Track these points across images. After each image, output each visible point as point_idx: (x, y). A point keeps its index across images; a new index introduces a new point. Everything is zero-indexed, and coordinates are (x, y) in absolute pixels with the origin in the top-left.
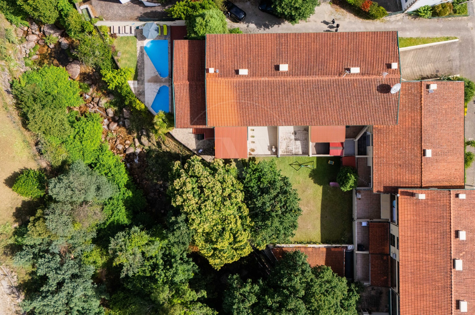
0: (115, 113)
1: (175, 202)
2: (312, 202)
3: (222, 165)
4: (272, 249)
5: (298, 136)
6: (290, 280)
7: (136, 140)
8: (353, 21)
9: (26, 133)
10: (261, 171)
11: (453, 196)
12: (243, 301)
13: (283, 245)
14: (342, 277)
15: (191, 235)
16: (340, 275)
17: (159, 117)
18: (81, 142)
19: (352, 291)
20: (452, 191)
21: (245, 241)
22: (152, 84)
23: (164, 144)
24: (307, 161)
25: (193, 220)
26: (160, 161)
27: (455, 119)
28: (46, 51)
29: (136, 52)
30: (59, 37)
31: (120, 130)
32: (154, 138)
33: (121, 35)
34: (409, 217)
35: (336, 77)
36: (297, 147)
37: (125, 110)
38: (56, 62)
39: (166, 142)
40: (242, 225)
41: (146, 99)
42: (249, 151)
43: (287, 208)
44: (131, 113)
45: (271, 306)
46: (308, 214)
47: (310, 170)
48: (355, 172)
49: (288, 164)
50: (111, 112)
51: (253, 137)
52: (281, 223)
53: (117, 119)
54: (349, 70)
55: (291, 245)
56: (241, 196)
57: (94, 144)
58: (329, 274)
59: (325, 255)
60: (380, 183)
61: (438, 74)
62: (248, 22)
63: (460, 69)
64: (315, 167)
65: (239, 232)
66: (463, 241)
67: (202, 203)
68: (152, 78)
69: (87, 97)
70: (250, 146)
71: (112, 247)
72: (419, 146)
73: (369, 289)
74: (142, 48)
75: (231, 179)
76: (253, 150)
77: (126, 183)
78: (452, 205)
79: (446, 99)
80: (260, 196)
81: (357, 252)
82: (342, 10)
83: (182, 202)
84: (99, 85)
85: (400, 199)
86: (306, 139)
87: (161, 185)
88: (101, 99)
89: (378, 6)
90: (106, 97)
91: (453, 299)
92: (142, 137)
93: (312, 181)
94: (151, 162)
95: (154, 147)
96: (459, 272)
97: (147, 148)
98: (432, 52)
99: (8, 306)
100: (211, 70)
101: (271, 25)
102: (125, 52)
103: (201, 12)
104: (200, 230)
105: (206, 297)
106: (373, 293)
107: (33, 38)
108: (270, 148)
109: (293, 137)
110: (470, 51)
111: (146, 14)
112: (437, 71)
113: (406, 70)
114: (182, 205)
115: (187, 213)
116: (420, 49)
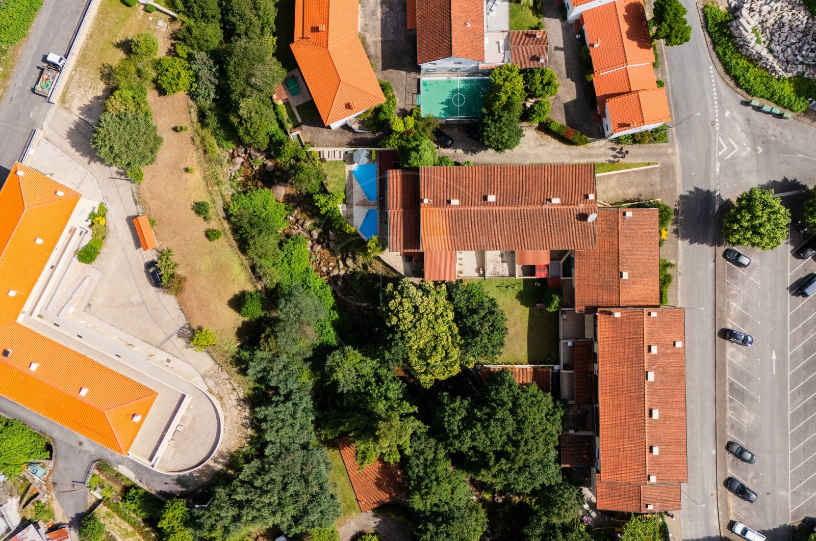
0: (320, 235)
1: (390, 322)
2: (519, 323)
3: (433, 287)
4: (480, 370)
5: (505, 258)
6: (498, 393)
7: (340, 262)
8: (558, 147)
9: (243, 257)
10: (470, 293)
11: (645, 314)
12: (453, 415)
13: (490, 366)
14: (547, 392)
15: (406, 352)
16: (546, 391)
17: (372, 242)
18: (290, 265)
19: (557, 407)
20: (645, 309)
21: (456, 357)
22: (360, 207)
23: (371, 266)
24: (514, 282)
25: (409, 338)
26: (364, 283)
27: (651, 244)
28: (250, 172)
29: (345, 176)
30: (265, 159)
31: (323, 251)
32: (361, 259)
33: (330, 159)
34: (607, 334)
35: (539, 207)
36: (504, 269)
37: (331, 233)
38: (260, 183)
39: (373, 265)
40: (453, 343)
41: (355, 222)
42: (457, 273)
43: (495, 327)
44: (337, 235)
45: (481, 418)
46: (515, 335)
47: (516, 292)
48: (560, 294)
49: (495, 286)
50: (315, 234)
51: (461, 259)
52: (490, 340)
53: (322, 240)
54: (550, 200)
55: (498, 366)
56: (451, 315)
57: (302, 267)
58: (534, 389)
59: (531, 375)
60: (581, 303)
61: (641, 197)
62: (456, 148)
63: (661, 193)
64: (522, 289)
65: (450, 348)
66: (655, 355)
67: (417, 321)
68: (360, 201)
69: (291, 218)
70: (458, 268)
71: (329, 364)
72: (616, 269)
73: (576, 408)
74: (350, 172)
75: (442, 300)
76: (461, 272)
77: (332, 306)
78: (645, 322)
79: (641, 225)
80: (469, 316)
81: (562, 371)
82: (547, 136)
83: (397, 322)
84: (303, 207)
85: (599, 318)
86: (513, 261)
87: (365, 307)
88: (306, 222)
89: (581, 135)
90: (310, 218)
91: (646, 408)
92: (348, 259)
93: (519, 303)
94: (355, 285)
95: (359, 270)
96: (652, 383)
97: (351, 270)
98: (635, 177)
99: (235, 419)
100: (426, 201)
101: (478, 151)
102: (334, 176)
103: (414, 144)
104: (415, 348)
105: (417, 412)
106: (579, 412)
107: (239, 160)
108: (478, 271)
109: (500, 259)
110: (671, 176)
111: (355, 140)
112: (640, 195)
113: (611, 193)
114: (397, 325)
115: (403, 332)
116: (623, 173)
